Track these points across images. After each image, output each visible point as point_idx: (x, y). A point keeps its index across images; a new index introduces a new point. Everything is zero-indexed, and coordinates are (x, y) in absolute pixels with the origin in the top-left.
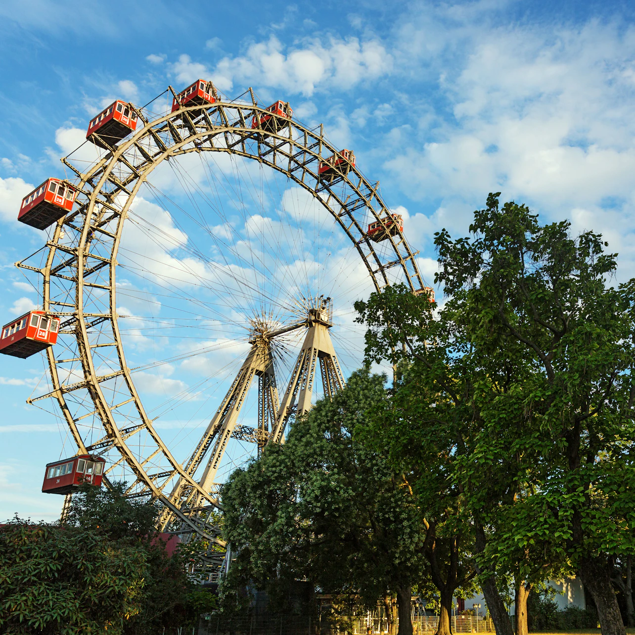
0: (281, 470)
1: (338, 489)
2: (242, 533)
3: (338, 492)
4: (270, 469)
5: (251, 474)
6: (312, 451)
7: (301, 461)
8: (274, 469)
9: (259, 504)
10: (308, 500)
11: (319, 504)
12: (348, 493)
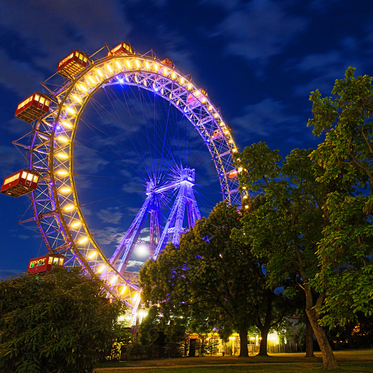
0: (179, 259)
1: (216, 269)
2: (154, 297)
3: (216, 271)
4: (173, 258)
5: (161, 261)
6: (198, 247)
7: (191, 253)
8: (175, 258)
9: (165, 279)
10: (198, 276)
11: (205, 279)
12: (222, 272)
